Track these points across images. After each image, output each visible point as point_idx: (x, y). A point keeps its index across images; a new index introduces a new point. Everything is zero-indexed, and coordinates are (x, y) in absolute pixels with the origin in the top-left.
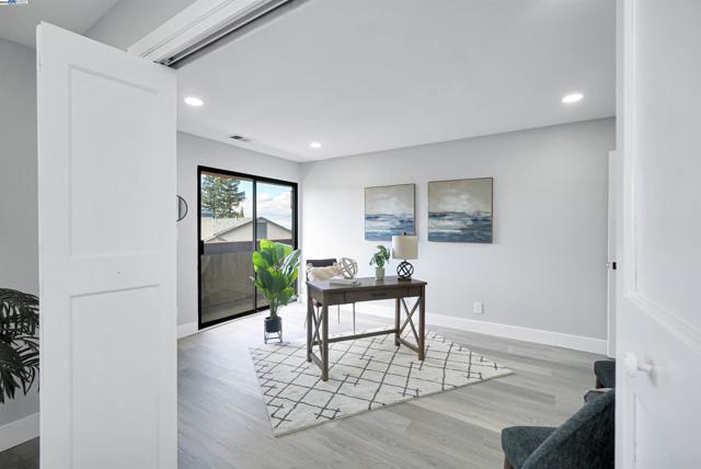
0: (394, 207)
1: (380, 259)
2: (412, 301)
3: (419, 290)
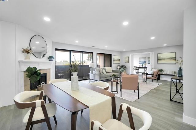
0: (143, 60)
1: (142, 65)
2: (146, 69)
3: (147, 68)
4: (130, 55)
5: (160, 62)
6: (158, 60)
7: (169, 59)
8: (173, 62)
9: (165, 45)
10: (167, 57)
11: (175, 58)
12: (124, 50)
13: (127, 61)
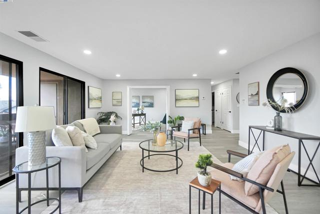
0: (135, 100)
1: (138, 110)
3: (145, 115)
4: (128, 89)
5: (179, 104)
6: (176, 100)
7: (191, 99)
8: (195, 103)
9: (195, 75)
10: (189, 97)
11: (197, 98)
12: (118, 76)
13: (118, 102)
